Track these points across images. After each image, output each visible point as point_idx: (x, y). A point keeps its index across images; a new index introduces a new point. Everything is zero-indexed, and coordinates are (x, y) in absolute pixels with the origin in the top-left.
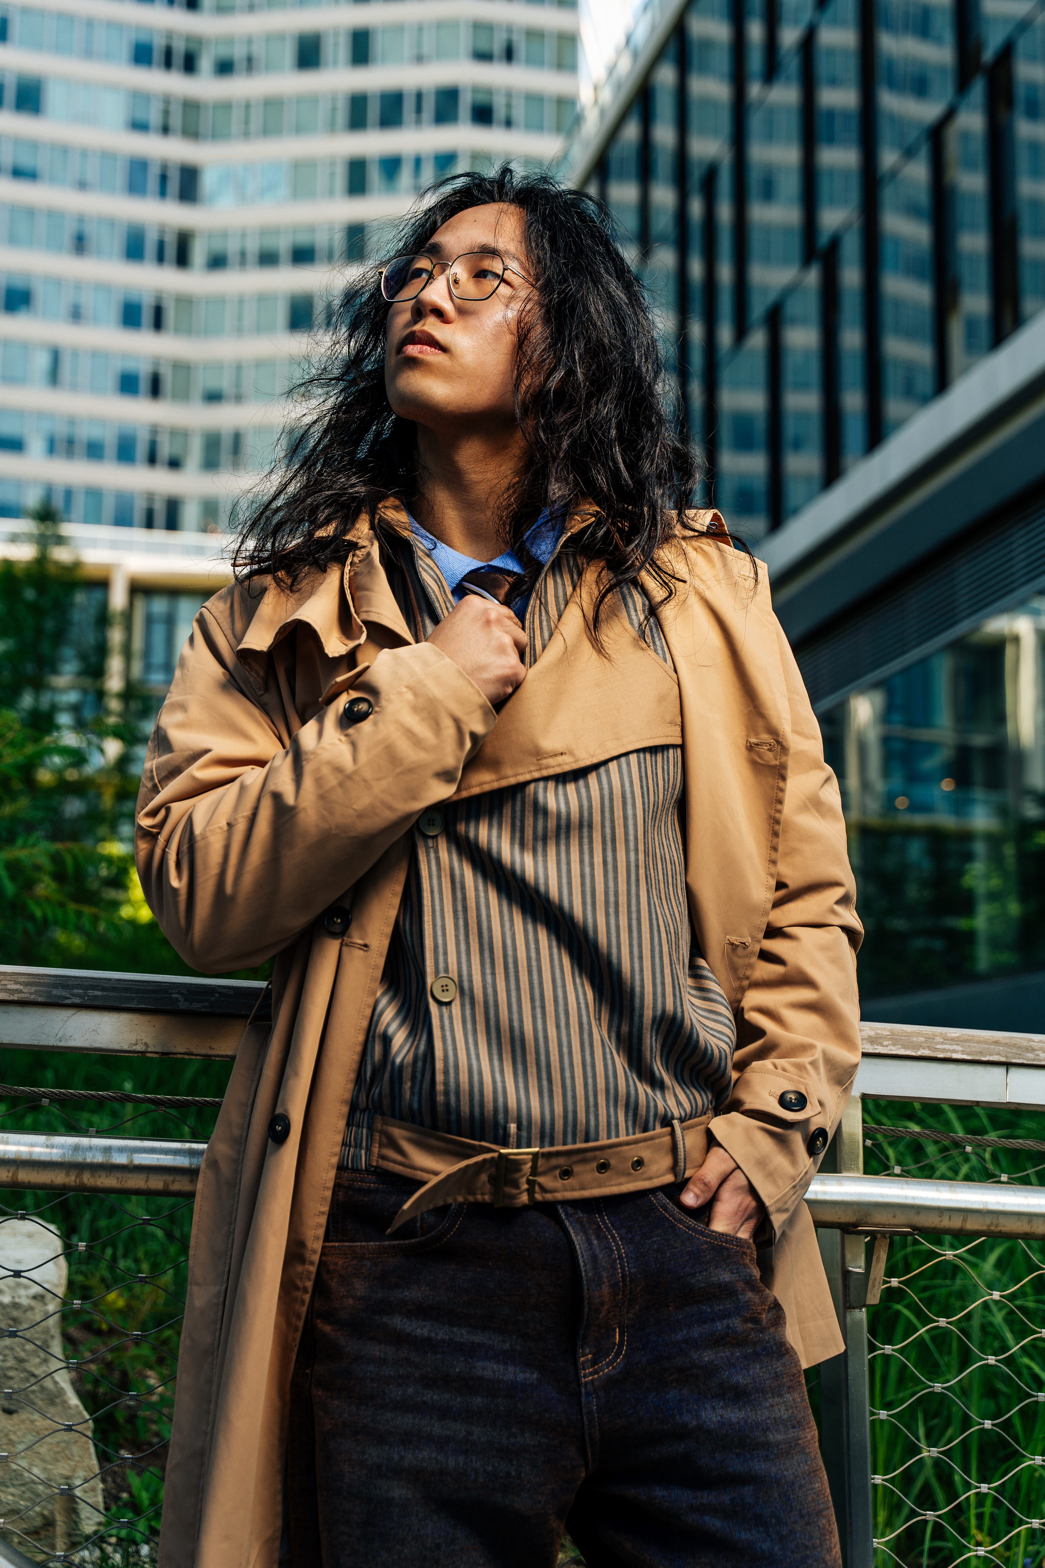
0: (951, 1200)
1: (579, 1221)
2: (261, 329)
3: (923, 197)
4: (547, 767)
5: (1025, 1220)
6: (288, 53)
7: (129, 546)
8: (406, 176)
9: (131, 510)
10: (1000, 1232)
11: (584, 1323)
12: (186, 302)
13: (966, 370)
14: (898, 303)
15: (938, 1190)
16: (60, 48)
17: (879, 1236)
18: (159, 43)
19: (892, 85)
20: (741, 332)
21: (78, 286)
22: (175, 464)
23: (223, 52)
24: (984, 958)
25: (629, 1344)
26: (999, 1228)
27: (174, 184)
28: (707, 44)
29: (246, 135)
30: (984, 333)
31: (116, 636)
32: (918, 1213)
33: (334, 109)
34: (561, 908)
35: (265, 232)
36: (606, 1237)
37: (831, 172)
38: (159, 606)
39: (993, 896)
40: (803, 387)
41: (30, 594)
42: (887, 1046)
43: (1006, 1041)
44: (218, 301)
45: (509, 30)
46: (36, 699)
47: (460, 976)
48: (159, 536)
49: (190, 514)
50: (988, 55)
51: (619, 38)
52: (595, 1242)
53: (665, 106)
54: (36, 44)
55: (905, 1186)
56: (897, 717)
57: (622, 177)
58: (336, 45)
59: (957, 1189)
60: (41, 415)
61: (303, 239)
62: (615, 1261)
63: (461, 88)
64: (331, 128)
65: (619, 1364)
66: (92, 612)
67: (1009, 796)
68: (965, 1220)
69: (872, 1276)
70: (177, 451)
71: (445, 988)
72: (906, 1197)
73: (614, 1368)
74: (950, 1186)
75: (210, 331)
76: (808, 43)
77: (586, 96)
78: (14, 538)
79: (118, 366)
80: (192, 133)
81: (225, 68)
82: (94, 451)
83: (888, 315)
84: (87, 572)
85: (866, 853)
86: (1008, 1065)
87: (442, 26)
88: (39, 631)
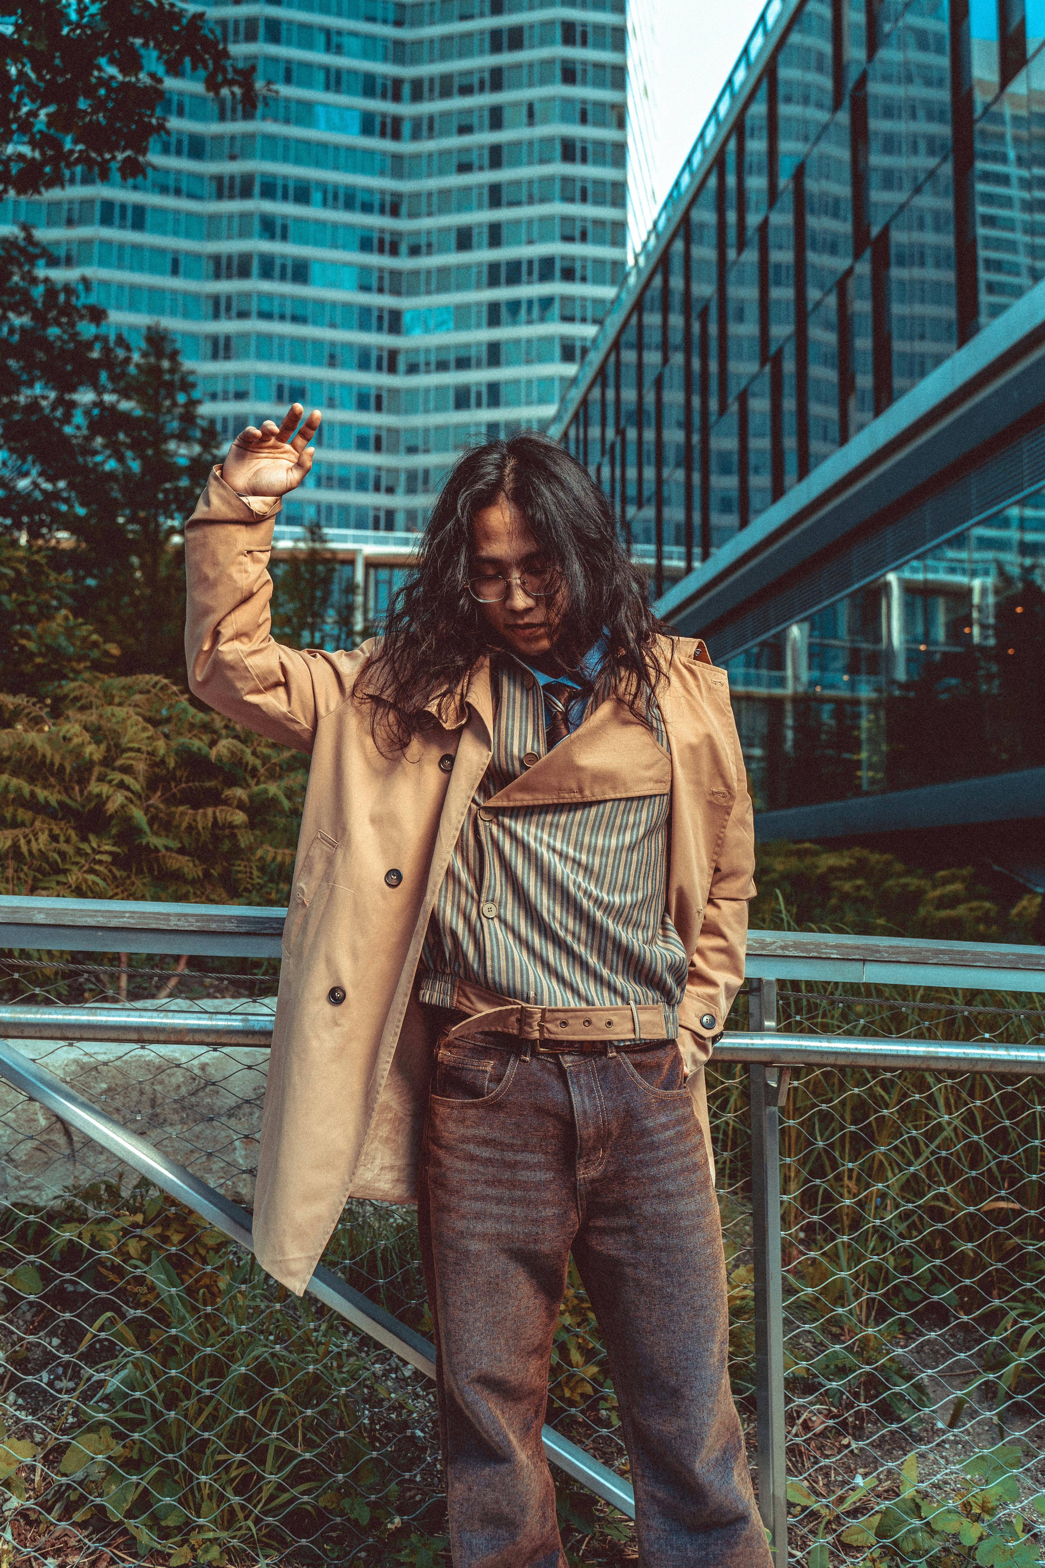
2: (439, 408)
3: (833, 316)
4: (563, 798)
6: (452, 240)
7: (365, 540)
8: (523, 312)
9: (366, 518)
12: (394, 392)
14: (818, 381)
16: (317, 243)
17: (785, 1068)
18: (375, 237)
19: (816, 247)
20: (723, 408)
21: (332, 385)
22: (390, 490)
23: (413, 241)
27: (386, 322)
28: (702, 226)
29: (429, 291)
31: (359, 600)
33: (480, 273)
35: (439, 348)
37: (778, 303)
38: (383, 574)
39: (872, 741)
40: (760, 435)
43: (864, 946)
44: (414, 392)
45: (584, 221)
48: (382, 534)
49: (400, 519)
50: (875, 231)
52: (587, 1101)
53: (677, 263)
54: (303, 241)
56: (816, 633)
57: (652, 309)
58: (480, 234)
61: (463, 353)
63: (555, 258)
64: (479, 285)
66: (346, 584)
69: (781, 1091)
70: (391, 482)
71: (490, 910)
75: (409, 410)
76: (764, 227)
77: (630, 261)
79: (356, 433)
80: (396, 292)
81: (415, 251)
82: (344, 483)
83: (812, 389)
84: (341, 556)
85: (797, 716)
86: (864, 961)
87: (544, 220)
88: (313, 597)
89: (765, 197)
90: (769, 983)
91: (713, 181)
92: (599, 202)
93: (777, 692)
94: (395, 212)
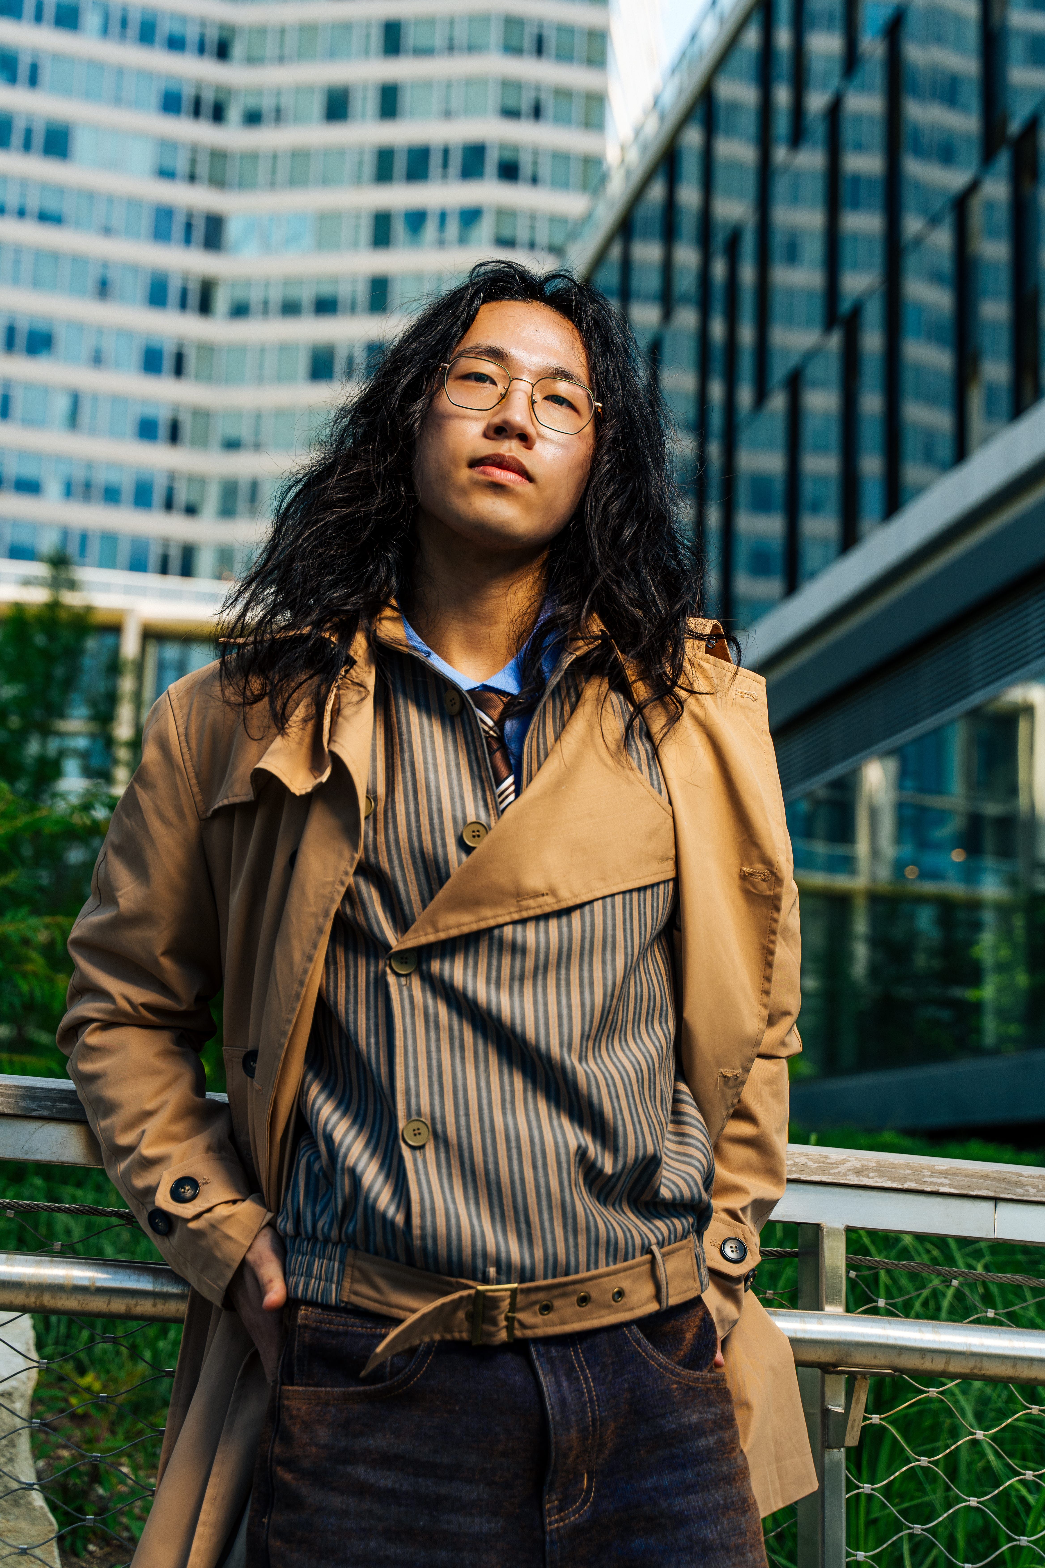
0: (934, 1341)
1: (551, 1361)
2: (282, 378)
3: (946, 264)
4: (528, 908)
5: (1009, 1364)
6: (317, 105)
7: (143, 592)
8: (430, 230)
9: (146, 556)
10: (984, 1375)
11: (552, 1468)
12: (207, 349)
13: (986, 439)
14: (919, 368)
15: (920, 1331)
16: (89, 95)
17: (859, 1377)
18: (188, 93)
19: (920, 152)
20: (761, 396)
21: (100, 331)
22: (191, 510)
23: (252, 102)
24: (990, 1027)
25: (597, 1491)
26: (983, 1372)
27: (199, 232)
28: (734, 107)
29: (273, 185)
30: (1004, 402)
31: (127, 684)
32: (900, 1354)
33: (361, 163)
34: (537, 1049)
35: (287, 282)
36: (578, 1378)
37: (856, 237)
38: (171, 652)
39: (1002, 968)
40: (821, 449)
41: (40, 640)
42: (873, 1178)
43: (995, 1175)
44: (240, 349)
45: (538, 88)
46: (44, 745)
47: (433, 1118)
48: (174, 582)
49: (205, 561)
50: (1015, 127)
51: (646, 98)
52: (565, 1384)
53: (690, 167)
54: (65, 90)
55: (887, 1326)
56: (909, 783)
57: (646, 236)
58: (364, 99)
59: (940, 1330)
60: (59, 458)
61: (326, 290)
62: (586, 1405)
63: (488, 145)
64: (358, 180)
65: (585, 1511)
66: (104, 659)
67: (1021, 866)
68: (947, 1363)
69: (851, 1418)
70: (194, 498)
71: (417, 1132)
72: (888, 1337)
73: (580, 1516)
74: (934, 1327)
75: (231, 379)
76: (834, 111)
77: (612, 156)
78: (27, 582)
79: (136, 412)
80: (218, 182)
81: (253, 118)
82: (111, 495)
83: (909, 380)
84: (99, 618)
85: (875, 921)
86: (996, 1200)
87: (471, 82)
88: (48, 678)
89: (836, 68)
90: (833, 1232)
91: (752, 38)
92: (565, 56)
93: (841, 882)
94: (223, 52)
